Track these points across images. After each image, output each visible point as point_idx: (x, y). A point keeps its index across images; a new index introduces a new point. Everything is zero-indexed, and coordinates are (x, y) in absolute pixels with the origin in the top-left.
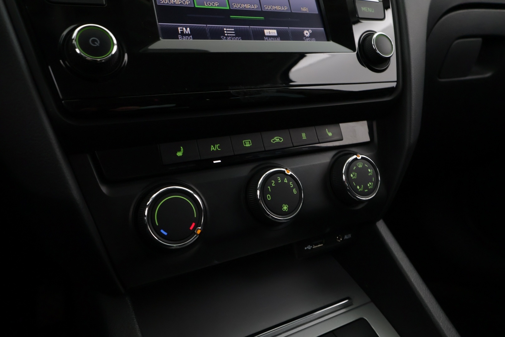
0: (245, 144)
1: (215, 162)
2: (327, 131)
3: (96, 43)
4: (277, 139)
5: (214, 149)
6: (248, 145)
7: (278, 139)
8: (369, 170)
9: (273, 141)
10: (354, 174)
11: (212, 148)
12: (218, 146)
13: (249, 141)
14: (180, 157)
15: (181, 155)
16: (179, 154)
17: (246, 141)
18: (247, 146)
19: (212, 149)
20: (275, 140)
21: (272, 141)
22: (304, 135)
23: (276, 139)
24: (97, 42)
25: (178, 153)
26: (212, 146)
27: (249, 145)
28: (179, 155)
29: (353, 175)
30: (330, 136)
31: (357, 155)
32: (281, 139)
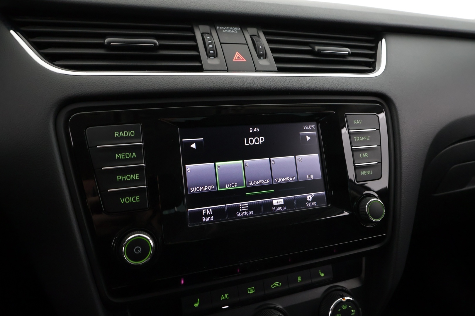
0: (249, 292)
1: (223, 308)
2: (320, 272)
3: (138, 251)
4: (276, 284)
5: (224, 298)
6: (251, 292)
7: (277, 284)
8: (353, 311)
9: (273, 286)
11: (223, 298)
12: (227, 295)
13: (253, 289)
14: (197, 307)
16: (196, 305)
17: (250, 289)
18: (250, 292)
19: (222, 298)
21: (272, 286)
22: (299, 278)
23: (275, 285)
24: (140, 250)
26: (222, 296)
27: (252, 292)
30: (323, 277)
31: (343, 298)
32: (280, 284)
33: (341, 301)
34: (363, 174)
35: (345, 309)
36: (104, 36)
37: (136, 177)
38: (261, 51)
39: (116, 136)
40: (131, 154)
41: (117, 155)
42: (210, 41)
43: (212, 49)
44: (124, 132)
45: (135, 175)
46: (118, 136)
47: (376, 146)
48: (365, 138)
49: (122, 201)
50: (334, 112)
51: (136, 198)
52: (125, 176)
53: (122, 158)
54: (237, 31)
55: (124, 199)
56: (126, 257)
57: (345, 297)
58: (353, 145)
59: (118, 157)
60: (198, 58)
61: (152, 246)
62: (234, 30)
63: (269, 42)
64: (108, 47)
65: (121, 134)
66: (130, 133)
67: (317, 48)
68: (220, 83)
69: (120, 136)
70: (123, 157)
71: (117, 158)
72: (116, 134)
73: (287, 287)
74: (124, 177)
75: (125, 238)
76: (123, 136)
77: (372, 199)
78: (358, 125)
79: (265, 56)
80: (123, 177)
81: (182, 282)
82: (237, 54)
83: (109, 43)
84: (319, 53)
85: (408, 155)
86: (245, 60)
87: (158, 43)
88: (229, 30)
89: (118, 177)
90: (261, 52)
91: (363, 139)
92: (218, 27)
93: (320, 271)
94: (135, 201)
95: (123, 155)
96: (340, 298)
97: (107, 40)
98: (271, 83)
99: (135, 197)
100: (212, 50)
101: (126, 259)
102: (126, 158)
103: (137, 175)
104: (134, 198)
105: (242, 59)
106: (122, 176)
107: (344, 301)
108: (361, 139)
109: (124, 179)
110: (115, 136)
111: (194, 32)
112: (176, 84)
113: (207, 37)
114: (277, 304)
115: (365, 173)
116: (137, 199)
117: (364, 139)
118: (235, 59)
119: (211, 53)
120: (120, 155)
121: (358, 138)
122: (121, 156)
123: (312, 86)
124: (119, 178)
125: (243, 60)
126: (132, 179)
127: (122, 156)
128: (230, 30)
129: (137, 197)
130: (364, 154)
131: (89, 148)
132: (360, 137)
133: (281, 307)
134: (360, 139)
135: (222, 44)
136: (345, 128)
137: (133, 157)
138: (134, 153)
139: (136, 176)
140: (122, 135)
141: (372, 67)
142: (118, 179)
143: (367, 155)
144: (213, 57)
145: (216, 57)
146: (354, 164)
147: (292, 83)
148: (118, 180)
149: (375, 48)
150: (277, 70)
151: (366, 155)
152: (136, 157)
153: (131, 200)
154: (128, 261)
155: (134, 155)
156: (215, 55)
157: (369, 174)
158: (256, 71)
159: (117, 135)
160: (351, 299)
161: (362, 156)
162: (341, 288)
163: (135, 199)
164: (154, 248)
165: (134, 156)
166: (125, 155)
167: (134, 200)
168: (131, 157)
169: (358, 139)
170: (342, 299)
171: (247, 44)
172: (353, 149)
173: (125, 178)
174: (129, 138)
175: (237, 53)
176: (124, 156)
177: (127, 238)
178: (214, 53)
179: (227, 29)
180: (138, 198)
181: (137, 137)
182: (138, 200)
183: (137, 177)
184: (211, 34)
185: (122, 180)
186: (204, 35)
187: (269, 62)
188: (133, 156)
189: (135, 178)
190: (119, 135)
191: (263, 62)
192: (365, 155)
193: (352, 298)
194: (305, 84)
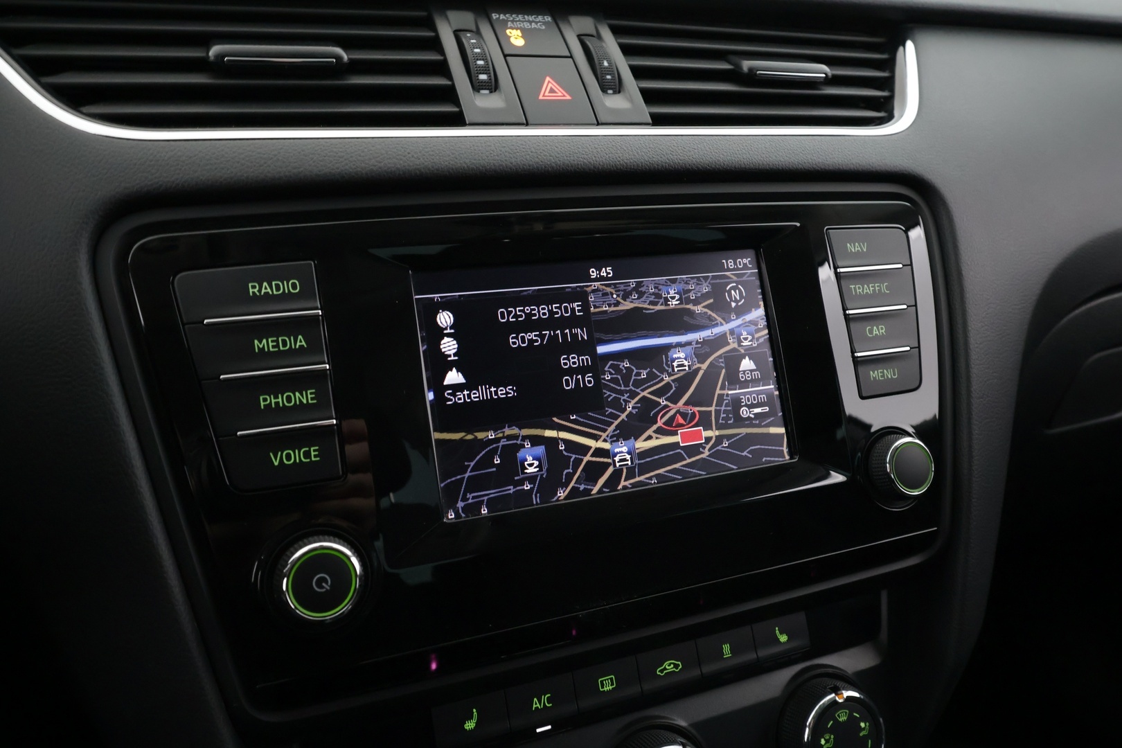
0: (603, 687)
1: (539, 730)
2: (777, 632)
3: (324, 584)
4: (669, 666)
5: (538, 705)
6: (608, 688)
7: (672, 666)
8: (863, 725)
9: (662, 671)
10: (827, 738)
11: (536, 704)
12: (548, 698)
13: (611, 679)
14: (471, 731)
15: (473, 727)
16: (470, 725)
17: (605, 680)
18: (605, 689)
19: (534, 706)
20: (665, 669)
21: (659, 671)
22: (726, 648)
23: (667, 667)
24: (327, 583)
25: (467, 724)
26: (535, 699)
27: (611, 687)
28: (470, 727)
29: (825, 740)
30: (784, 643)
31: (837, 694)
32: (679, 665)
33: (834, 702)
34: (875, 378)
35: (844, 722)
36: (206, 40)
37: (307, 397)
38: (608, 74)
39: (253, 292)
40: (292, 338)
41: (256, 342)
42: (477, 50)
43: (485, 70)
44: (274, 283)
45: (304, 393)
46: (258, 294)
47: (905, 307)
48: (877, 288)
49: (276, 460)
50: (798, 224)
51: (310, 451)
52: (280, 396)
53: (271, 349)
54: (545, 23)
55: (279, 453)
56: (292, 603)
57: (843, 692)
58: (849, 307)
59: (261, 346)
60: (449, 94)
61: (358, 573)
62: (536, 23)
63: (627, 50)
64: (218, 67)
65: (266, 288)
66: (290, 286)
67: (746, 64)
68: (509, 153)
69: (262, 293)
70: (273, 347)
71: (257, 350)
72: (253, 289)
73: (695, 673)
74: (278, 398)
75: (288, 553)
76: (271, 293)
77: (901, 438)
78: (858, 255)
79: (618, 87)
80: (276, 397)
81: (434, 666)
82: (549, 83)
83: (220, 56)
84: (751, 78)
85: (983, 327)
86: (568, 97)
87: (345, 57)
88: (523, 22)
89: (261, 398)
90: (609, 77)
91: (871, 289)
92: (494, 16)
93: (777, 629)
94: (308, 460)
95: (272, 341)
96: (831, 694)
97: (215, 50)
98: (637, 153)
99: (307, 449)
100: (483, 73)
101: (293, 607)
102: (281, 348)
103: (311, 394)
104: (304, 452)
105: (560, 94)
106: (272, 396)
107: (841, 701)
108: (868, 289)
109: (277, 404)
110: (251, 294)
111: (434, 29)
112: (401, 159)
113: (470, 41)
114: (673, 717)
115: (880, 375)
116: (313, 453)
117: (874, 291)
118: (544, 96)
119: (483, 81)
120: (264, 341)
121: (859, 288)
122: (267, 344)
123: (742, 160)
124: (265, 400)
125: (564, 96)
126: (298, 403)
127: (271, 344)
128: (526, 21)
129: (312, 449)
130: (875, 328)
131: (183, 326)
132: (866, 286)
133: (683, 723)
134: (865, 291)
135: (508, 58)
136: (827, 264)
137: (297, 347)
138: (300, 337)
139: (309, 396)
140: (269, 290)
141: (886, 112)
142: (262, 404)
143: (883, 331)
144: (487, 92)
145: (495, 91)
146: (853, 352)
147: (690, 152)
148: (262, 407)
149: (889, 64)
150: (650, 121)
151: (882, 329)
152: (305, 346)
153: (297, 456)
154: (297, 611)
155: (301, 342)
156: (493, 86)
157: (890, 377)
158: (599, 124)
159: (256, 290)
160: (856, 695)
161: (871, 331)
162: (830, 670)
163: (307, 455)
164: (363, 578)
165: (301, 344)
166: (277, 341)
167: (305, 458)
168: (293, 347)
169: (861, 291)
170: (834, 697)
171: (571, 57)
172: (849, 314)
173: (280, 400)
174: (286, 297)
175: (548, 79)
176: (275, 344)
177: (293, 554)
178: (490, 79)
179: (519, 21)
180: (314, 451)
181: (305, 294)
182: (315, 456)
183: (312, 399)
184: (478, 33)
185: (273, 406)
186: (461, 34)
187: (629, 100)
188: (298, 344)
189: (305, 401)
190: (260, 291)
191: (614, 102)
192: (878, 330)
193: (859, 694)
194: (723, 154)
